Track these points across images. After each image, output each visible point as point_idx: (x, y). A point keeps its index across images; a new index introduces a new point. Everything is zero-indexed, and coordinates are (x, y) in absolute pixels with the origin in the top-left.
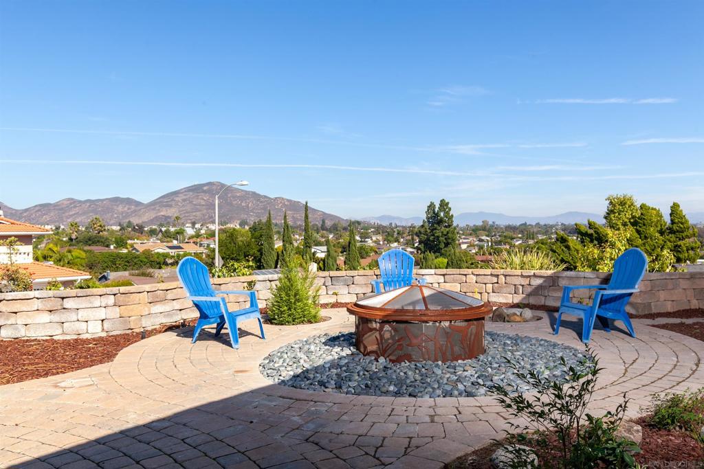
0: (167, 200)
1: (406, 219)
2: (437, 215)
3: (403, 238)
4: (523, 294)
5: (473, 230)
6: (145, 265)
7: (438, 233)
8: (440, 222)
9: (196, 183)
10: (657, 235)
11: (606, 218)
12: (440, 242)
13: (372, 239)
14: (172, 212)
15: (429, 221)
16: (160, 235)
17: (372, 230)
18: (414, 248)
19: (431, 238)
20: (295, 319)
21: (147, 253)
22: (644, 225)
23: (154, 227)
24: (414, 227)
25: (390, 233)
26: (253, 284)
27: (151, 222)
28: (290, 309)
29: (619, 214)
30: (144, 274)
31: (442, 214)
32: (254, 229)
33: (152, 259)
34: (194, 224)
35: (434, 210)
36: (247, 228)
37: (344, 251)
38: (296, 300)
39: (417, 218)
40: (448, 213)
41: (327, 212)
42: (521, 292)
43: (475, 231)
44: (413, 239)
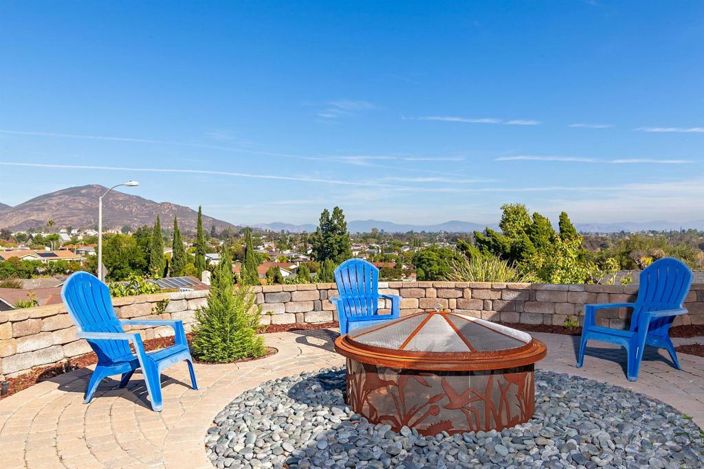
0: (39, 203)
1: (298, 227)
2: (331, 222)
3: (295, 245)
4: (493, 310)
5: (363, 238)
6: (11, 274)
7: (331, 241)
8: (334, 229)
9: (73, 186)
10: (549, 243)
11: (501, 226)
12: (333, 249)
13: (264, 247)
14: (44, 217)
15: (322, 229)
16: (30, 241)
17: (264, 237)
18: (307, 255)
19: (325, 245)
20: (232, 353)
21: (14, 261)
22: (537, 233)
23: (22, 232)
24: (307, 234)
25: (282, 240)
26: (164, 304)
27: (20, 227)
28: (224, 341)
29: (514, 223)
30: (10, 286)
31: (336, 222)
32: (138, 235)
33: (20, 268)
34: (69, 230)
35: (328, 218)
36: (130, 234)
37: (237, 259)
38: (233, 328)
39: (310, 226)
40: (341, 220)
41: (218, 218)
42: (491, 307)
43: (365, 238)
44: (305, 246)
